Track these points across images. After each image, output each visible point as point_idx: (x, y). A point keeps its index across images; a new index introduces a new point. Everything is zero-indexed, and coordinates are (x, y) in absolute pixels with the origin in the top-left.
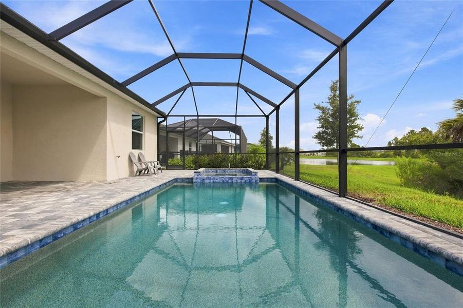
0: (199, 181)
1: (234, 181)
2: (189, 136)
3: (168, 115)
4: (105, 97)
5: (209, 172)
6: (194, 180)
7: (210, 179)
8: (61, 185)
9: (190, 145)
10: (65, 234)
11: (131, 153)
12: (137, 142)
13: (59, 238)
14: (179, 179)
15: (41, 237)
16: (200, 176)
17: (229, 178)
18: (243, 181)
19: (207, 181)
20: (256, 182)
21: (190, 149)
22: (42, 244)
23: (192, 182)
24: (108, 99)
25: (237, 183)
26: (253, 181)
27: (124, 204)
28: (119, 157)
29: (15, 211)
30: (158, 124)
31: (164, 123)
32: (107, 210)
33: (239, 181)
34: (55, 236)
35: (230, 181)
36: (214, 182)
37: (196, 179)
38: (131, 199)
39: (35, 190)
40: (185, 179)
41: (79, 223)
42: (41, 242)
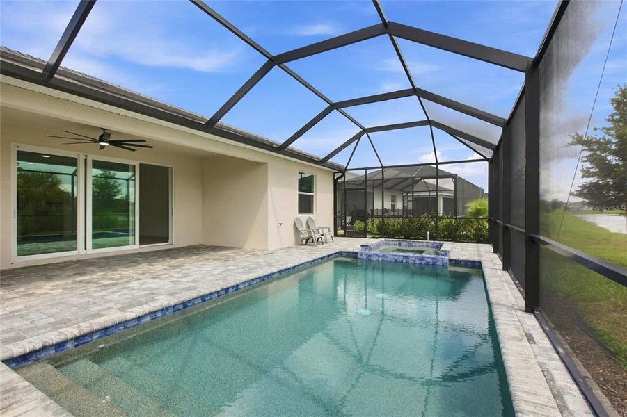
0: (365, 257)
1: (411, 261)
2: (390, 189)
3: (346, 170)
4: (265, 163)
5: (390, 244)
6: (359, 256)
7: (379, 257)
8: (229, 252)
9: (393, 200)
10: (194, 304)
11: (297, 219)
12: (306, 205)
13: (188, 306)
14: (345, 252)
15: (172, 304)
16: (367, 252)
17: (404, 256)
18: (424, 262)
19: (375, 258)
20: (443, 265)
21: (393, 206)
22: (175, 309)
23: (356, 257)
24: (269, 164)
25: (415, 264)
26: (438, 263)
27: (258, 281)
28: (281, 224)
29: (178, 277)
30: (335, 181)
31: (341, 180)
32: (237, 286)
33: (417, 262)
34: (185, 304)
35: (405, 261)
36: (383, 260)
37: (361, 255)
38: (267, 276)
39: (206, 257)
40: (351, 252)
41: (207, 295)
42: (174, 307)
